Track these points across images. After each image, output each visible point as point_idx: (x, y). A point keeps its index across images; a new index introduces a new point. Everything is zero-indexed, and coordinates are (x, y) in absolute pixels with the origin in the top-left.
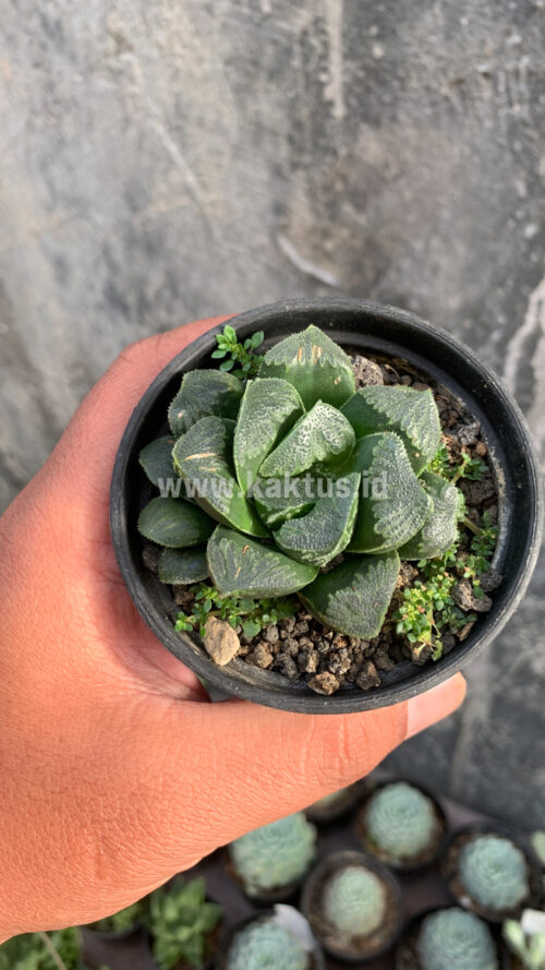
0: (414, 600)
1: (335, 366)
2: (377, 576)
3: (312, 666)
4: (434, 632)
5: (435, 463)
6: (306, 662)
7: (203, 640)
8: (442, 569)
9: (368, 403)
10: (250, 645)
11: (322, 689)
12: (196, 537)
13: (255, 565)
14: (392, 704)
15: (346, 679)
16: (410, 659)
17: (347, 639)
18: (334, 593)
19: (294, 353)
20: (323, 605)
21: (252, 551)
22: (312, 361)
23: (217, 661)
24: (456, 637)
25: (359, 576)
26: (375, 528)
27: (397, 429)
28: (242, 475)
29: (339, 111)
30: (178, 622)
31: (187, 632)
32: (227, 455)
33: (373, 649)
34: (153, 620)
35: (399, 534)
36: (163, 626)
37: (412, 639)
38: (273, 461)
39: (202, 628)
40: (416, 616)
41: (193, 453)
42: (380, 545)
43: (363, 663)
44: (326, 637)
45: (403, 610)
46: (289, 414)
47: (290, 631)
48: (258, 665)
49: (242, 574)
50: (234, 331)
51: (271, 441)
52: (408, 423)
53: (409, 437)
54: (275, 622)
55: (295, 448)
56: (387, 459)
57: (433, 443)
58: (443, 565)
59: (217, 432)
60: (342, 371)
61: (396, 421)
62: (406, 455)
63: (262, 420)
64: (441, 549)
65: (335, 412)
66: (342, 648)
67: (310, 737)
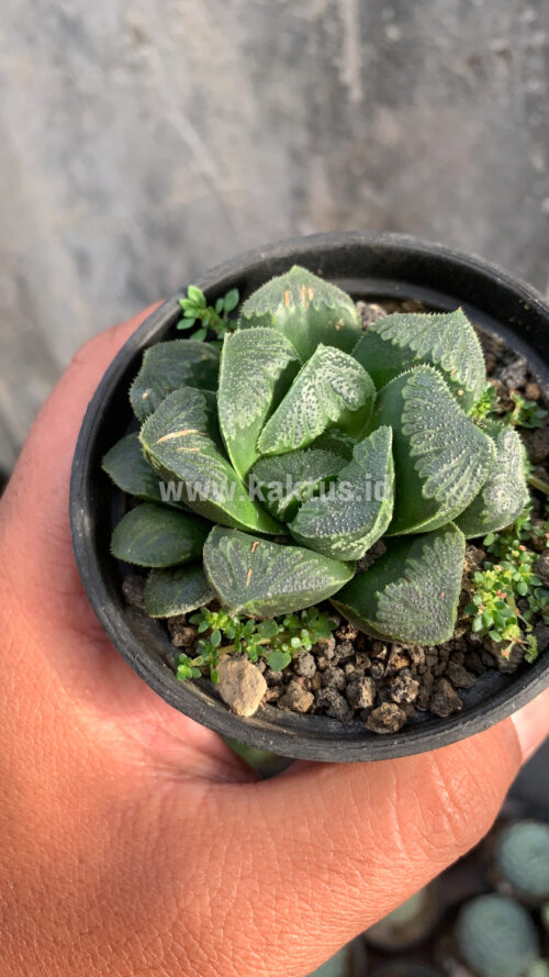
0: (489, 586)
1: (333, 307)
2: (437, 557)
3: (367, 698)
4: (522, 625)
5: (482, 408)
6: (358, 694)
7: (217, 688)
8: (516, 542)
9: (384, 339)
10: (281, 684)
11: (385, 726)
12: (188, 549)
13: (271, 564)
14: (485, 727)
15: (416, 709)
16: (496, 667)
17: (406, 654)
18: (382, 590)
19: (279, 298)
20: (371, 609)
21: (266, 549)
22: (304, 306)
23: (240, 712)
25: (413, 562)
26: (424, 491)
27: (428, 360)
28: (235, 451)
29: (356, 94)
30: (181, 669)
31: (193, 680)
32: (213, 430)
33: (444, 664)
34: (145, 667)
35: (458, 493)
36: (160, 674)
37: (496, 639)
38: (274, 430)
39: (213, 671)
40: (496, 604)
41: (166, 433)
42: (433, 514)
43: (434, 684)
44: (379, 656)
45: (477, 600)
46: (285, 367)
47: (330, 657)
48: (295, 710)
49: (254, 579)
50: (200, 292)
51: (267, 404)
52: (441, 352)
53: (446, 369)
54: (309, 648)
55: (299, 408)
56: (424, 398)
57: (477, 373)
58: (516, 538)
59: (195, 404)
60: (344, 312)
61: (425, 352)
62: (447, 390)
63: (252, 375)
64: (512, 515)
65: (343, 355)
66: (403, 668)
67: (395, 795)
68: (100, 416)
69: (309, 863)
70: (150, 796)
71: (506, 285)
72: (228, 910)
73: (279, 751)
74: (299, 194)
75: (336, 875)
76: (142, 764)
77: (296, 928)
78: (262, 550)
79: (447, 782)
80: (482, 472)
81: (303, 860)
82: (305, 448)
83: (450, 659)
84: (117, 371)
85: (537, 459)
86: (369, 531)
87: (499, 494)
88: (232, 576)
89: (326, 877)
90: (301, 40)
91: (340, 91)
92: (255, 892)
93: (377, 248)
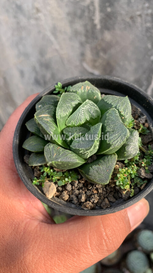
0: (123, 172)
1: (94, 92)
2: (108, 160)
3: (83, 198)
4: (131, 186)
5: (130, 125)
6: (81, 197)
7: (43, 189)
8: (134, 163)
9: (105, 101)
10: (60, 192)
11: (87, 208)
12: (42, 148)
13: (62, 153)
14: (114, 212)
15: (96, 205)
16: (122, 198)
17: (97, 189)
18: (92, 167)
19: (80, 88)
20: (88, 172)
21: (61, 149)
22: (86, 90)
23: (47, 196)
24: (139, 188)
25: (102, 161)
26: (107, 141)
28: (59, 123)
29: (99, 27)
30: (34, 181)
31: (36, 185)
33: (107, 194)
34: (24, 178)
35: (116, 143)
36: (27, 181)
37: (123, 188)
38: (71, 119)
39: (43, 184)
40: (124, 178)
41: (42, 114)
42: (109, 148)
43: (103, 199)
44: (89, 189)
45: (118, 176)
46: (77, 104)
47: (76, 186)
48: (63, 199)
49: (56, 156)
50: (61, 85)
51: (70, 112)
52: (119, 106)
53: (120, 111)
54: (70, 182)
55: (78, 114)
56: (112, 116)
57: (128, 113)
58: (134, 162)
59: (51, 109)
60: (97, 94)
61: (115, 106)
62: (119, 115)
63: (67, 104)
64: (133, 155)
65: (93, 103)
66: (95, 193)
67: (89, 232)
68: (28, 111)
69: (62, 249)
70: (23, 222)
71: (143, 94)
72: (37, 259)
73: (55, 208)
74: (83, 55)
75: (69, 254)
76: (23, 212)
77: (56, 268)
78: (60, 149)
79: (105, 230)
80: (124, 138)
81: (60, 247)
82: (78, 126)
83: (110, 193)
84: (35, 101)
85: (145, 143)
86: (90, 149)
87: (130, 148)
88: (50, 154)
89: (66, 253)
90: (83, 11)
91: (94, 26)
92: (45, 255)
93: (110, 80)
